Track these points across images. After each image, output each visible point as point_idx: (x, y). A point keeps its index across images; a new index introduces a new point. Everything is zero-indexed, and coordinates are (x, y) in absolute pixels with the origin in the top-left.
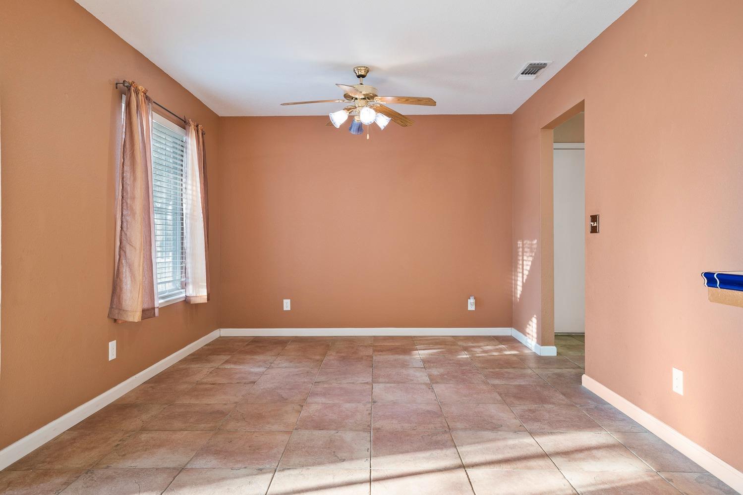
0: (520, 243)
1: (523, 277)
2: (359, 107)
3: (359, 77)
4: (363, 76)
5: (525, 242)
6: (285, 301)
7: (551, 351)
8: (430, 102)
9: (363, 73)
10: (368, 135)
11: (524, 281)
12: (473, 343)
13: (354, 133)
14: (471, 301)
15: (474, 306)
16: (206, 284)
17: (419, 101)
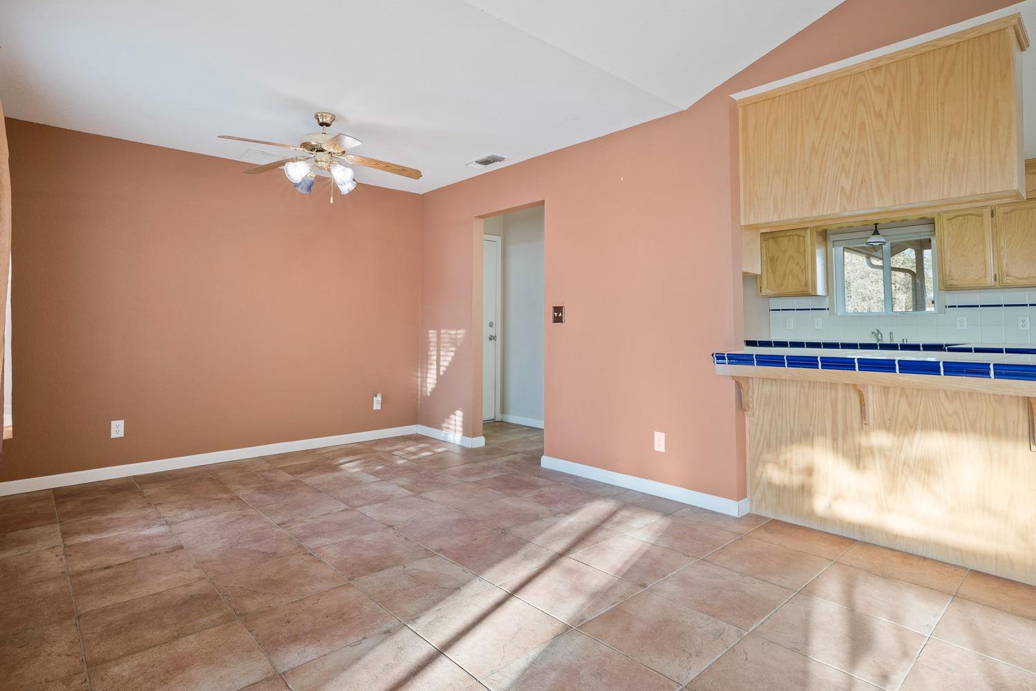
0: (432, 334)
1: (438, 369)
2: (321, 161)
3: (322, 124)
4: (328, 125)
5: (443, 331)
6: (114, 423)
7: (480, 442)
8: (416, 174)
9: (328, 120)
10: (332, 198)
11: (441, 373)
12: (390, 446)
13: (303, 191)
14: (378, 399)
15: (380, 405)
16: (11, 407)
17: (403, 171)
